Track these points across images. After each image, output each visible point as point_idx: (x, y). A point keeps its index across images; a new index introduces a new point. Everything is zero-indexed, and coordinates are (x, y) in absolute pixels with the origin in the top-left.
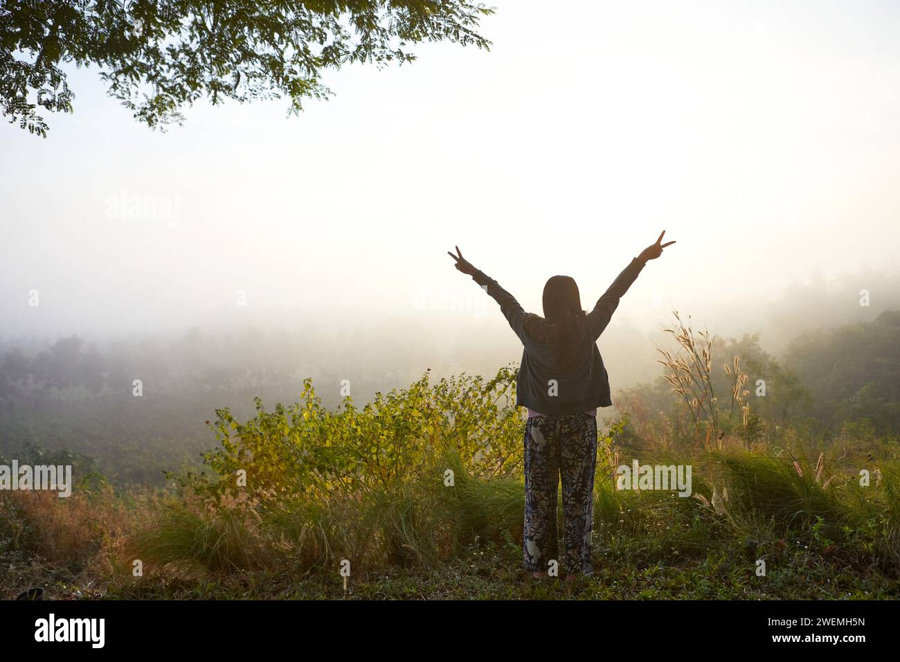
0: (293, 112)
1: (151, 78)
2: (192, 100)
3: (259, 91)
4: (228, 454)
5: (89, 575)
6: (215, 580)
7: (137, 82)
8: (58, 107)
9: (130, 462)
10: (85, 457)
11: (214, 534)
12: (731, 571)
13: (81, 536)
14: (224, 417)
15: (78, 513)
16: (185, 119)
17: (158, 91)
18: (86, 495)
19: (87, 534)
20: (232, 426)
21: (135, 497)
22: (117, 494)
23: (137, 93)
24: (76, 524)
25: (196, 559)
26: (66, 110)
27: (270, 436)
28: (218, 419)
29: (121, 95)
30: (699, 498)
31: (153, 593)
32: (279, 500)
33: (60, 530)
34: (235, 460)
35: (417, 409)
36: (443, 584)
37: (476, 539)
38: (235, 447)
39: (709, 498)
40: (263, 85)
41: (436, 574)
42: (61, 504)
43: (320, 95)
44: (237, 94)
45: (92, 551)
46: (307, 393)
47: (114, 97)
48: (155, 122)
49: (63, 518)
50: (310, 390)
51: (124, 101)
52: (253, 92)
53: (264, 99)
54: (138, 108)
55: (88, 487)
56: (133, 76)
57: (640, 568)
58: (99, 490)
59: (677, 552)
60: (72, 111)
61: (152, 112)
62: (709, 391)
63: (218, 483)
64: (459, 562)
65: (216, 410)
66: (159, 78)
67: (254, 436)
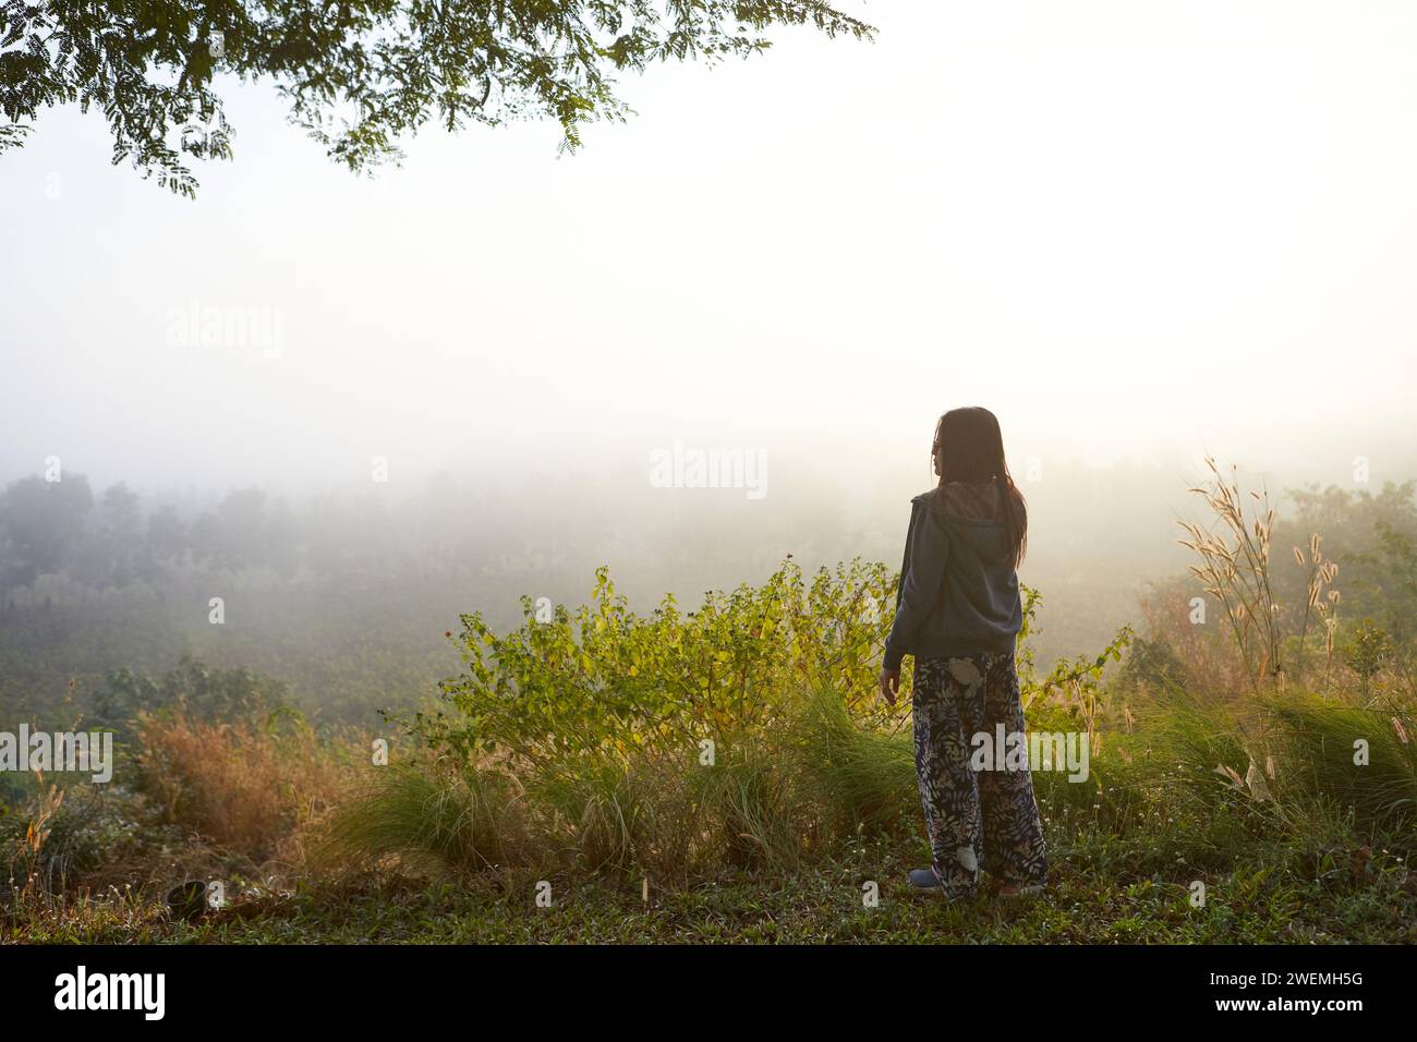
0: (566, 149)
1: (352, 93)
2: (417, 126)
3: (521, 107)
4: (480, 685)
5: (279, 866)
6: (454, 879)
7: (332, 100)
8: (211, 153)
9: (342, 691)
10: (273, 681)
11: (453, 809)
12: (1271, 894)
13: (267, 806)
14: (473, 626)
15: (262, 770)
16: (406, 156)
17: (363, 112)
18: (272, 742)
19: (274, 802)
20: (485, 641)
21: (348, 747)
22: (321, 742)
23: (331, 118)
24: (258, 785)
25: (426, 846)
26: (224, 157)
27: (546, 657)
28: (464, 629)
29: (307, 122)
30: (1225, 773)
31: (363, 895)
32: (560, 759)
33: (236, 796)
34: (491, 693)
35: (772, 619)
36: (802, 897)
37: (860, 828)
38: (492, 673)
39: (1242, 772)
40: (527, 98)
41: (793, 881)
42: (236, 755)
43: (613, 115)
44: (485, 114)
45: (284, 829)
46: (601, 590)
47: (298, 125)
48: (359, 162)
49: (238, 777)
50: (606, 585)
51: (312, 130)
52: (512, 108)
53: (529, 118)
54: (334, 141)
55: (276, 730)
56: (325, 89)
57: (1124, 882)
58: (293, 734)
59: (1182, 860)
60: (232, 158)
61: (355, 149)
62: (1264, 592)
63: (464, 729)
64: (832, 864)
65: (461, 616)
66: (365, 92)
67: (518, 658)
